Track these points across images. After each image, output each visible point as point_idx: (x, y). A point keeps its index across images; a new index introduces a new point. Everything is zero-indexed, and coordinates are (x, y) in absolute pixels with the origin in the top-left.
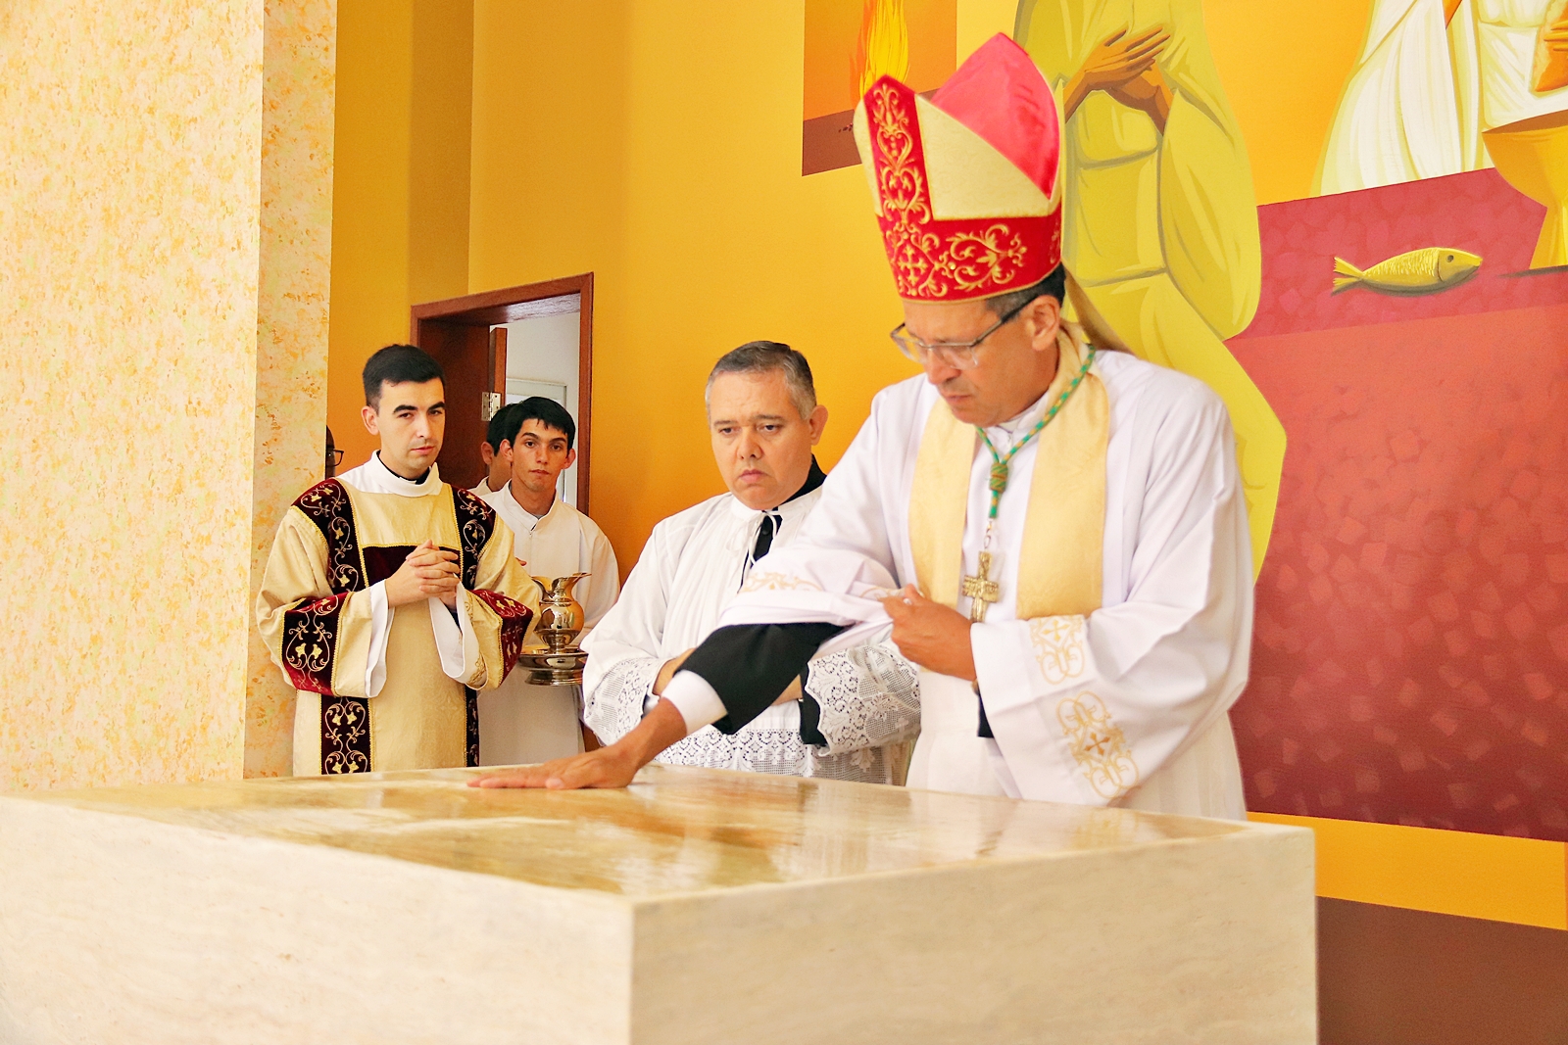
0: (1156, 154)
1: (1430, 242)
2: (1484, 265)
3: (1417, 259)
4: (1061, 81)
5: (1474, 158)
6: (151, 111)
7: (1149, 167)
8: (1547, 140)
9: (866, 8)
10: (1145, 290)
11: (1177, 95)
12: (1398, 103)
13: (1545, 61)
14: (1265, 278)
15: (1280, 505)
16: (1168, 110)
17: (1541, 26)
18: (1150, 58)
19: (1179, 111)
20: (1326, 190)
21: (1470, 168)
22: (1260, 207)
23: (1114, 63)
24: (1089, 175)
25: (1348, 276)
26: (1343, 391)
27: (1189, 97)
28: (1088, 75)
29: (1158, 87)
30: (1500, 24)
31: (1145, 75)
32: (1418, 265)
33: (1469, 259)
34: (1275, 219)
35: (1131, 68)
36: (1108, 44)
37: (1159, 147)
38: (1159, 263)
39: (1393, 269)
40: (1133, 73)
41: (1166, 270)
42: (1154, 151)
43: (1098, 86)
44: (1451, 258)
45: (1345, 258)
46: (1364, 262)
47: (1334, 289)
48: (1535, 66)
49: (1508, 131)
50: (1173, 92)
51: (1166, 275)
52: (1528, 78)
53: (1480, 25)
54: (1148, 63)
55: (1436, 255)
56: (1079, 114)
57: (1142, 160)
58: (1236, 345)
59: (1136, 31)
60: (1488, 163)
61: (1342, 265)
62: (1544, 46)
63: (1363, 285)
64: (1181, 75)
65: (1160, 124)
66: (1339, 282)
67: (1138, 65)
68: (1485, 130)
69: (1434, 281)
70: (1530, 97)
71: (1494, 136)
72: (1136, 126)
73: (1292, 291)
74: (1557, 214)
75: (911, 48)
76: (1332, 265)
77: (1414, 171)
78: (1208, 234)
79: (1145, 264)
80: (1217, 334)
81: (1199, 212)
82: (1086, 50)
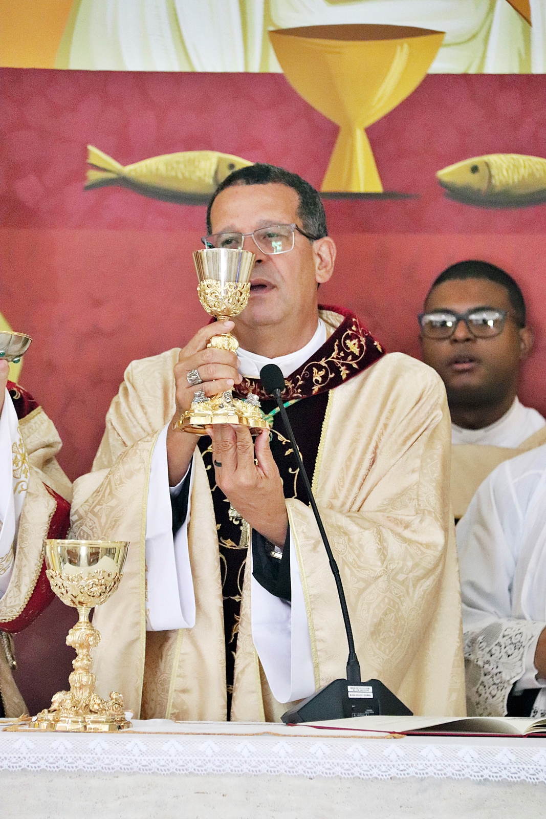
1: (208, 145)
3: (191, 161)
8: (338, 53)
20: (76, 63)
21: (255, 68)
25: (104, 170)
26: (98, 303)
32: (193, 168)
46: (125, 155)
47: (87, 183)
49: (298, 35)
55: (220, 162)
60: (275, 67)
61: (97, 155)
63: (124, 182)
66: (94, 176)
68: (272, 28)
69: (213, 190)
71: (283, 36)
73: (32, 178)
74: (351, 133)
76: (85, 153)
77: (190, 63)
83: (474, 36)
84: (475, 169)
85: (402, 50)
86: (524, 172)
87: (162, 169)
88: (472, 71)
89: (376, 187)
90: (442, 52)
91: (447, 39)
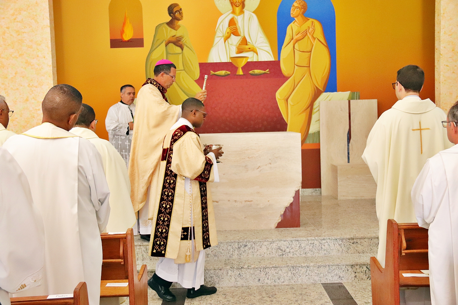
0: (182, 54)
1: (224, 70)
2: (231, 74)
4: (164, 41)
5: (228, 60)
6: (8, 28)
7: (181, 56)
9: (123, 23)
10: (180, 73)
12: (218, 52)
13: (237, 50)
14: (200, 72)
17: (236, 46)
18: (180, 40)
19: (185, 48)
20: (209, 62)
21: (228, 62)
22: (199, 63)
23: (174, 39)
24: (170, 55)
27: (186, 46)
28: (169, 41)
29: (182, 44)
30: (231, 45)
31: (179, 42)
32: (223, 73)
33: (229, 73)
34: (201, 65)
35: (177, 41)
36: (173, 37)
37: (182, 53)
38: (183, 69)
39: (218, 73)
40: (177, 42)
41: (184, 70)
42: (181, 53)
43: (171, 43)
44: (226, 72)
45: (212, 71)
46: (215, 71)
48: (236, 50)
50: (184, 45)
51: (184, 71)
52: (235, 52)
53: (229, 45)
54: (180, 41)
56: (168, 45)
57: (179, 54)
58: (196, 81)
59: (177, 36)
60: (231, 61)
61: (211, 72)
62: (237, 48)
63: (215, 75)
64: (186, 43)
65: (182, 49)
66: (211, 74)
67: (178, 41)
69: (224, 75)
70: (235, 54)
71: (231, 58)
72: (178, 50)
74: (239, 68)
75: (134, 30)
76: (210, 72)
77: (221, 61)
78: (191, 66)
79: (180, 69)
80: (193, 79)
81: (189, 62)
82: (169, 37)
83: (252, 57)
84: (253, 72)
85: (245, 59)
86: (258, 72)
87: (219, 73)
88: (252, 61)
89: (242, 74)
90: (249, 59)
91: (249, 58)
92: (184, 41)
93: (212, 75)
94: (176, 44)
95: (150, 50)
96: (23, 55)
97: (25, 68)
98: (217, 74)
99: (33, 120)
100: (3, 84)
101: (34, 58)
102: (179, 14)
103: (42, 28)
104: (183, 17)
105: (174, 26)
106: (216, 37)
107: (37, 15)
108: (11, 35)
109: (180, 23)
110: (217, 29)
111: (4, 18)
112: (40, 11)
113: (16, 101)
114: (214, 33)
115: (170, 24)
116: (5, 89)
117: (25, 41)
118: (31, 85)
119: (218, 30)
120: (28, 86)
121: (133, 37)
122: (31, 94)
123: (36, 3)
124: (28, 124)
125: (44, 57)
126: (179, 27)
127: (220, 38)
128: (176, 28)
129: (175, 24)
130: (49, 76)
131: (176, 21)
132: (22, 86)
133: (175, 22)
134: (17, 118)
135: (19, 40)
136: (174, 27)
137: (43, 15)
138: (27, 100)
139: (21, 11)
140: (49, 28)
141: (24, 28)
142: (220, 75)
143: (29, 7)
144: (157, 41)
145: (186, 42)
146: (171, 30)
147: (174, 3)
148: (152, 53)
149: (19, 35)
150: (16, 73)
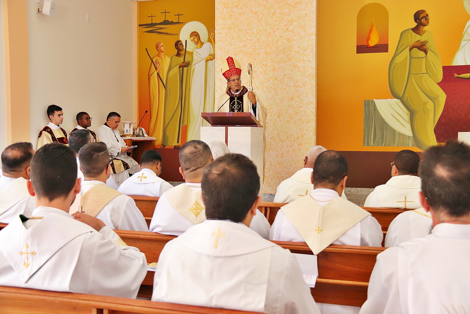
4: (408, 46)
6: (281, 37)
7: (424, 59)
9: (370, 30)
10: (423, 76)
11: (429, 50)
12: (464, 55)
14: (443, 75)
15: (445, 104)
16: (427, 52)
19: (429, 52)
20: (453, 65)
22: (443, 66)
23: (418, 44)
24: (413, 59)
26: (455, 90)
27: (431, 50)
28: (413, 46)
29: (426, 49)
32: (467, 75)
34: (444, 68)
35: (421, 46)
36: (417, 42)
37: (426, 57)
38: (426, 72)
41: (427, 73)
43: (415, 47)
45: (456, 74)
46: (459, 74)
54: (424, 45)
55: (469, 74)
56: (412, 51)
57: (422, 58)
59: (422, 41)
61: (455, 74)
63: (459, 77)
64: (430, 48)
65: (426, 53)
67: (422, 45)
69: (469, 77)
72: (422, 54)
73: (447, 78)
75: (379, 37)
76: (454, 74)
77: (466, 64)
78: (434, 69)
79: (423, 72)
80: (436, 82)
81: (433, 66)
82: (413, 42)
92: (428, 46)
93: (456, 77)
94: (420, 48)
95: (394, 56)
96: (291, 59)
97: (292, 71)
98: (461, 77)
99: (296, 116)
100: (273, 84)
101: (300, 62)
102: (425, 20)
103: (309, 35)
104: (430, 23)
105: (420, 31)
106: (463, 40)
107: (306, 25)
108: (283, 43)
109: (425, 28)
110: (465, 32)
111: (278, 29)
112: (308, 21)
113: (283, 99)
114: (462, 37)
115: (416, 30)
116: (274, 89)
117: (294, 47)
118: (296, 85)
119: (466, 34)
120: (294, 86)
121: (378, 43)
122: (296, 93)
123: (306, 14)
124: (291, 119)
125: (309, 61)
126: (425, 32)
127: (468, 41)
128: (421, 34)
129: (421, 30)
130: (312, 78)
131: (422, 27)
132: (288, 86)
133: (420, 27)
134: (283, 114)
135: (289, 47)
136: (419, 33)
137: (311, 24)
138: (292, 99)
139: (292, 22)
140: (315, 35)
141: (293, 36)
142: (464, 77)
143: (300, 18)
144: (401, 47)
145: (430, 46)
146: (416, 35)
147: (421, 10)
148: (396, 58)
149: (289, 42)
150: (284, 75)
